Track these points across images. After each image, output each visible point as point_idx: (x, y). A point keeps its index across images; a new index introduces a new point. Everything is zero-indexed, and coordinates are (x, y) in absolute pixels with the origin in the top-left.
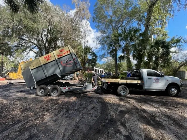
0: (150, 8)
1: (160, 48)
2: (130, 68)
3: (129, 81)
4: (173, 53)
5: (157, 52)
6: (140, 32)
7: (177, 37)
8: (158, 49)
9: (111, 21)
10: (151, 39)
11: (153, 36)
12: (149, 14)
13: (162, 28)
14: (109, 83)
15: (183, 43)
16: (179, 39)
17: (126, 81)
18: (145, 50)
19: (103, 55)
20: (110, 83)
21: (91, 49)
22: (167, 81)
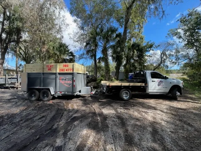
0: (127, 10)
1: (135, 51)
2: (107, 69)
3: (132, 84)
4: (148, 56)
5: (133, 54)
6: (117, 33)
7: (150, 42)
8: (134, 52)
9: (90, 17)
10: (131, 42)
11: (132, 40)
12: (127, 16)
13: (139, 32)
14: (110, 86)
15: (154, 48)
16: (153, 44)
17: (129, 83)
18: (123, 52)
19: (81, 55)
20: (112, 86)
21: (67, 47)
22: (171, 83)
